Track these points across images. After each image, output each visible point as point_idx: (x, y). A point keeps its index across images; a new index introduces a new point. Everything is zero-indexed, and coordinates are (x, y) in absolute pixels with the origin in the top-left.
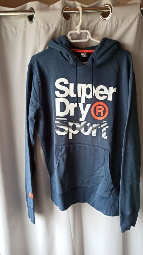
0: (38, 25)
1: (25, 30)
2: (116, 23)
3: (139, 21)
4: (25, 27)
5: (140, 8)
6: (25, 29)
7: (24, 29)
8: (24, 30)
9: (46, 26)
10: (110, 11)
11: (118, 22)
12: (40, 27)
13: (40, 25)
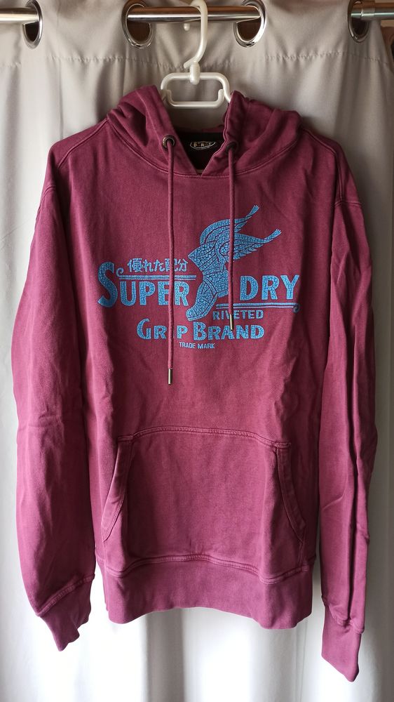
0: (53, 53)
1: (16, 67)
2: (281, 55)
3: (348, 53)
4: (17, 58)
5: (349, 13)
6: (17, 64)
7: (14, 63)
8: (14, 66)
9: (76, 57)
10: (260, 19)
11: (285, 53)
12: (60, 60)
13: (58, 56)
